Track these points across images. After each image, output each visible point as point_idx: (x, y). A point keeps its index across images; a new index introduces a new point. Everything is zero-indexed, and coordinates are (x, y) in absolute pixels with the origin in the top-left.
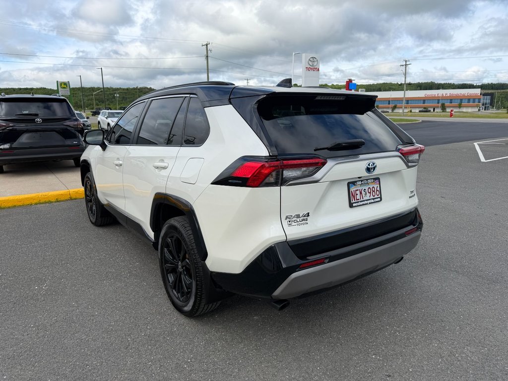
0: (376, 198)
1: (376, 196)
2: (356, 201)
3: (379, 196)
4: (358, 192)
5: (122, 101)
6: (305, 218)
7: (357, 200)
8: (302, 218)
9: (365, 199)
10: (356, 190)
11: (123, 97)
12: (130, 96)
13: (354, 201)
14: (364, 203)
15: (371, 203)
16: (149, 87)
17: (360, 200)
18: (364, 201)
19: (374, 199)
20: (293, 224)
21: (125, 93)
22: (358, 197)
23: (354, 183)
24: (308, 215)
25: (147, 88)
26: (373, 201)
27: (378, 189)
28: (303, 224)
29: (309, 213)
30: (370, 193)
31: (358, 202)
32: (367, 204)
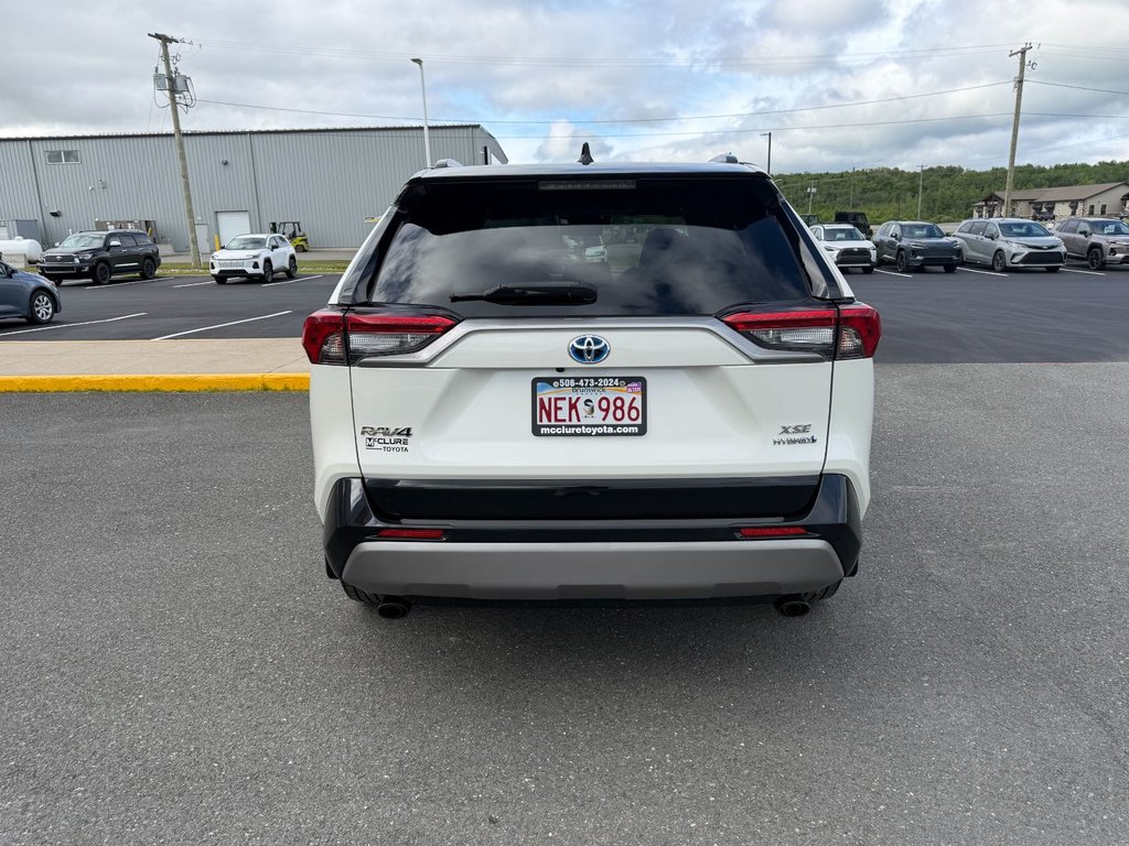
0: (622, 426)
1: (626, 421)
2: (553, 423)
3: (639, 422)
4: (565, 405)
5: (825, 202)
6: (402, 438)
7: (556, 420)
8: (396, 437)
9: (584, 421)
10: (556, 399)
11: (829, 195)
12: (842, 191)
13: (545, 422)
14: (578, 430)
15: (603, 434)
16: (892, 168)
17: (568, 423)
18: (580, 426)
19: (615, 427)
20: (377, 445)
21: (836, 184)
22: (563, 414)
23: (550, 381)
24: (408, 432)
25: (889, 170)
26: (611, 430)
27: (638, 404)
28: (398, 450)
29: (409, 430)
30: (607, 410)
31: (561, 426)
32: (590, 435)
